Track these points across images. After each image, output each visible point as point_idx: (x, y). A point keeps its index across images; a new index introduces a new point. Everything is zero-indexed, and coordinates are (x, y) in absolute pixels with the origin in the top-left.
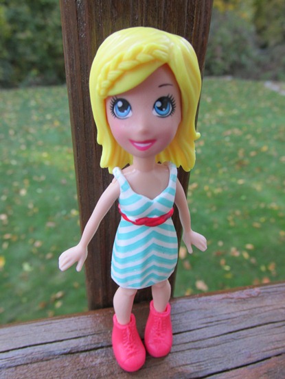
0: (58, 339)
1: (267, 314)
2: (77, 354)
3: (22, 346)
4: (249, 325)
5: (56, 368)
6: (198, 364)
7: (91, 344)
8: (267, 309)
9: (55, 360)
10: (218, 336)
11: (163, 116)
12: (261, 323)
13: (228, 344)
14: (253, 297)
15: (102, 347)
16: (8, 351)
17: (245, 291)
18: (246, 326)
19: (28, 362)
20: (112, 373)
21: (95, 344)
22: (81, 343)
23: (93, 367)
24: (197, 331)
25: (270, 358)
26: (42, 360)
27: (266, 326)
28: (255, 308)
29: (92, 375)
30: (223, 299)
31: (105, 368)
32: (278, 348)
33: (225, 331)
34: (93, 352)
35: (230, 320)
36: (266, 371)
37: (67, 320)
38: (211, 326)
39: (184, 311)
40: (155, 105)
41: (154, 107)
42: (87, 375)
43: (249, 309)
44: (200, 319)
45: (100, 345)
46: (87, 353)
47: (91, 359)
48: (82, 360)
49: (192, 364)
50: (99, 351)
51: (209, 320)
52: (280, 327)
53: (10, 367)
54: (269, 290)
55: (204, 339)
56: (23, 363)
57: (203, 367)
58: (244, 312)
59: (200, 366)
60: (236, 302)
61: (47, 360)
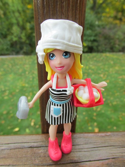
0: (27, 142)
1: (112, 142)
2: (33, 148)
3: (14, 142)
4: (103, 146)
5: (25, 151)
6: (79, 157)
9: (24, 149)
12: (108, 146)
13: (93, 152)
14: (107, 136)
15: (43, 147)
16: (8, 144)
17: (104, 133)
19: (15, 148)
20: (45, 156)
21: (40, 145)
22: (35, 144)
23: (38, 153)
25: (109, 159)
26: (20, 148)
27: (110, 147)
28: (107, 140)
29: (37, 156)
30: (94, 135)
31: (43, 154)
32: (113, 156)
34: (39, 148)
35: (95, 143)
36: (107, 164)
38: (87, 144)
39: (77, 137)
42: (35, 155)
43: (104, 140)
44: (83, 141)
45: (42, 146)
46: (37, 148)
48: (35, 150)
49: (76, 157)
50: (42, 148)
51: (87, 142)
52: (116, 148)
53: (8, 149)
54: (115, 134)
55: (83, 149)
56: (13, 148)
57: (81, 159)
58: (102, 141)
59: (79, 158)
60: (99, 137)
61: (22, 148)
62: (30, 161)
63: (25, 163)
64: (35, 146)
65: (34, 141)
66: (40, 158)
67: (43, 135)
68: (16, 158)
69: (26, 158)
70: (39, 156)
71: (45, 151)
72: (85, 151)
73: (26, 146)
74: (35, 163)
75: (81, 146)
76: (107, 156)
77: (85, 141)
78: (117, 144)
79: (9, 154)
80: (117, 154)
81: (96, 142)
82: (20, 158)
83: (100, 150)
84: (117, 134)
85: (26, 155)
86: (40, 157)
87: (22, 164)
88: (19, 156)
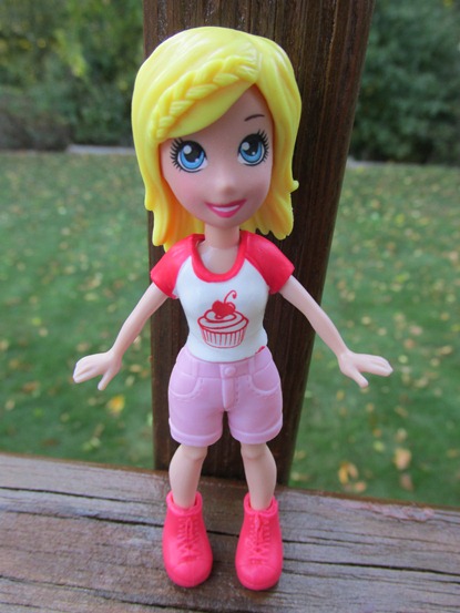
0: (87, 493)
1: (432, 555)
2: (105, 523)
3: (37, 488)
4: (391, 564)
5: (69, 531)
7: (129, 515)
8: (434, 547)
9: (73, 521)
10: (331, 563)
11: (253, 164)
12: (412, 566)
13: (340, 581)
14: (416, 521)
16: (17, 489)
17: (405, 508)
18: (384, 564)
19: (37, 511)
20: (143, 565)
21: (134, 516)
22: (117, 509)
23: (119, 547)
24: (298, 546)
26: (56, 516)
27: (420, 574)
30: (362, 509)
31: (137, 554)
33: (344, 560)
34: (127, 527)
35: (359, 546)
38: (322, 545)
39: (288, 508)
40: (240, 147)
41: (239, 151)
42: (107, 555)
43: (401, 539)
44: (309, 529)
45: (141, 520)
46: (120, 525)
47: (121, 535)
48: (108, 533)
50: (137, 527)
51: (324, 534)
52: (446, 582)
53: (11, 511)
54: (451, 519)
55: (303, 561)
56: (30, 510)
58: (390, 541)
60: (381, 521)
61: (63, 517)
62: (80, 576)
63: (62, 581)
64: (116, 517)
65: (112, 495)
66: (121, 570)
67: (155, 476)
68: (30, 552)
69: (69, 560)
70: (120, 561)
71: (150, 543)
72: (307, 574)
73: (80, 511)
74: (100, 587)
77: (319, 529)
79: (9, 533)
81: (364, 543)
82: (49, 553)
83: (373, 579)
85: (70, 546)
87: (48, 579)
88: (46, 546)
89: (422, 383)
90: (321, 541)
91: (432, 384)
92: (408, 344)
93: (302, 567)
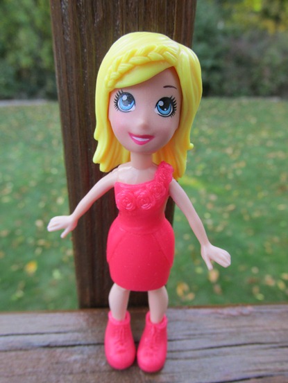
1: (255, 334)
2: (54, 349)
4: (234, 343)
5: (32, 358)
7: (70, 341)
8: (257, 329)
9: (32, 351)
11: (163, 116)
12: (247, 342)
13: (207, 359)
14: (244, 315)
15: (80, 345)
17: (237, 308)
18: (230, 344)
19: (7, 349)
20: (84, 372)
21: (74, 340)
22: (60, 339)
23: (67, 362)
25: (248, 379)
26: (21, 349)
27: (251, 347)
28: (244, 326)
29: (64, 370)
30: (213, 313)
31: (78, 365)
32: (260, 370)
33: (207, 346)
34: (70, 349)
35: (214, 336)
37: (51, 315)
38: (193, 339)
40: (157, 103)
41: (156, 105)
42: (60, 370)
43: (237, 327)
44: (183, 330)
45: (78, 343)
46: (65, 349)
47: (67, 355)
48: (58, 355)
50: (76, 348)
51: (192, 332)
52: (267, 349)
54: (263, 310)
55: (183, 351)
56: (3, 349)
57: (176, 379)
58: (232, 330)
59: (173, 376)
60: (224, 319)
61: (26, 350)
64: (61, 343)
65: (56, 330)
66: (70, 377)
67: (82, 313)
68: (7, 377)
69: (35, 377)
70: (69, 371)
71: (86, 357)
72: (186, 358)
73: (37, 344)
75: (178, 342)
76: (244, 372)
77: (189, 329)
78: (269, 340)
80: (268, 366)
81: (217, 334)
82: (20, 375)
83: (225, 354)
84: (269, 310)
85: (34, 367)
86: (71, 373)
88: (18, 371)
89: (220, 228)
90: (192, 337)
91: (225, 228)
92: (209, 206)
93: (183, 355)
